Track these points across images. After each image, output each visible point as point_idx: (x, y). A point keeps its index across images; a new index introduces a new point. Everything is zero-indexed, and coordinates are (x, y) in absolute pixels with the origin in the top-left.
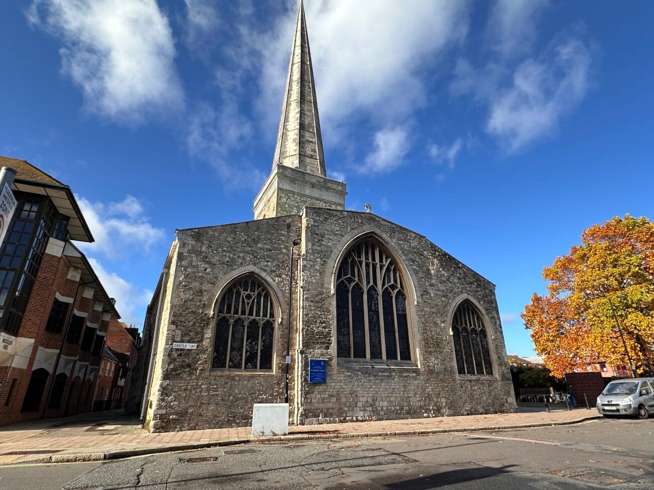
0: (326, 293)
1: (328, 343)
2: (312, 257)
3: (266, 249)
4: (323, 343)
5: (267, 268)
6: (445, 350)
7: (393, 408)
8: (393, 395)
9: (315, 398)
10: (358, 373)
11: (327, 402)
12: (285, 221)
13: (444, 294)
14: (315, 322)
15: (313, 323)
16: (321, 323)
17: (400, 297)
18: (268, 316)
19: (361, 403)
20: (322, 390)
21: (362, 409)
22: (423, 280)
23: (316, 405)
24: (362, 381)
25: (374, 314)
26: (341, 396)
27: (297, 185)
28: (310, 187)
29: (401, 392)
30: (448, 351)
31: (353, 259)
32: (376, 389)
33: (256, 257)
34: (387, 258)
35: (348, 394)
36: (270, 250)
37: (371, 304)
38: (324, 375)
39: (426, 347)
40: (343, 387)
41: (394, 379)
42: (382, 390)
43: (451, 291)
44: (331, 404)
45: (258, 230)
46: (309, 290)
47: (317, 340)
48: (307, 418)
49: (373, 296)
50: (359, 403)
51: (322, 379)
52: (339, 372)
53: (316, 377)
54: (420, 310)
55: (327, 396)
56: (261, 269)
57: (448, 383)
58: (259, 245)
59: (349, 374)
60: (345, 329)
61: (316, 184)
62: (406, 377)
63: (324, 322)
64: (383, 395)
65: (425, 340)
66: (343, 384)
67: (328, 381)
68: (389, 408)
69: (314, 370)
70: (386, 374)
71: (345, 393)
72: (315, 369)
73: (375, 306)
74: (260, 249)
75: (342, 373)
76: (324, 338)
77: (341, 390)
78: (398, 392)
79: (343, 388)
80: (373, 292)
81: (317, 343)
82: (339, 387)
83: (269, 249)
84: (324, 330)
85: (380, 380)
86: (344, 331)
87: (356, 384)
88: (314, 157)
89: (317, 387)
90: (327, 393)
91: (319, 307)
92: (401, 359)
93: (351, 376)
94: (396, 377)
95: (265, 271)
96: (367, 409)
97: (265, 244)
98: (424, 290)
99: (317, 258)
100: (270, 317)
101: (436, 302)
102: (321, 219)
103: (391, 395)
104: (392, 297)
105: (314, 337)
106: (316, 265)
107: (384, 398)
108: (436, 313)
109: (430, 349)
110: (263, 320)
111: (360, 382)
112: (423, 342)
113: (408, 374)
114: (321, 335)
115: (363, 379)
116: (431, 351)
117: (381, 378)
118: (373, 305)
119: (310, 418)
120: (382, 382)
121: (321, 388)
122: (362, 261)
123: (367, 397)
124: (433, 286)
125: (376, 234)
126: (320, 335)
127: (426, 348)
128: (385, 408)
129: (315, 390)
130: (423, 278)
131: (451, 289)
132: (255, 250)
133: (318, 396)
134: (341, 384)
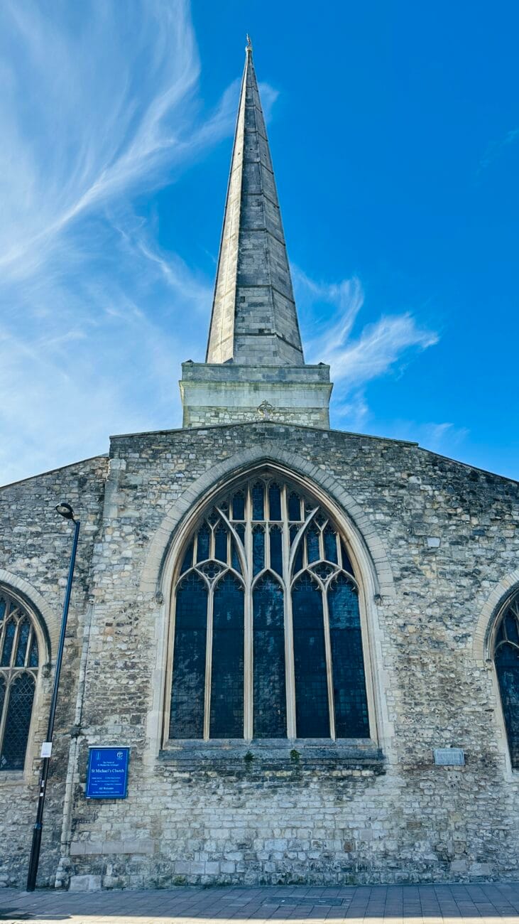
0: (144, 603)
1: (138, 710)
2: (117, 534)
3: (32, 533)
4: (127, 711)
5: (29, 570)
6: (466, 709)
7: (302, 857)
8: (304, 825)
9: (99, 831)
10: (209, 773)
11: (126, 840)
12: (76, 474)
13: (470, 569)
14: (111, 667)
15: (107, 669)
16: (126, 666)
17: (345, 589)
18: (26, 664)
19: (213, 844)
20: (116, 814)
21: (214, 856)
22: (402, 542)
23: (99, 845)
24: (220, 792)
25: (269, 636)
26: (164, 826)
27: (223, 393)
28: (250, 391)
29: (327, 817)
30: (480, 709)
31: (223, 523)
32: (256, 811)
33: (9, 551)
34: (309, 507)
35: (180, 822)
36: (38, 534)
37: (263, 615)
38: (122, 781)
39: (405, 703)
40: (169, 806)
41: (307, 785)
42: (272, 811)
43: (492, 560)
44: (137, 845)
45: (17, 500)
46: (103, 602)
47: (114, 704)
48: (77, 873)
49: (272, 595)
50: (208, 843)
51: (116, 788)
52: (159, 773)
53: (102, 785)
54: (390, 614)
55: (127, 825)
56: (17, 573)
57: (477, 793)
58: (16, 530)
59: (186, 775)
60: (194, 675)
61: (263, 382)
62: (343, 779)
63: (134, 666)
64: (275, 824)
65: (402, 687)
66: (169, 799)
67: (131, 794)
68: (291, 855)
69: (98, 771)
70: (285, 774)
71: (174, 819)
72: (101, 768)
73: (273, 617)
74: (20, 535)
75: (167, 774)
76: (130, 699)
77: (165, 812)
78: (321, 817)
79: (168, 808)
80: (270, 586)
81: (114, 711)
82: (161, 807)
83: (37, 532)
84: (131, 682)
85: (270, 787)
86: (191, 680)
87: (202, 798)
88: (266, 332)
89: (104, 808)
90: (127, 820)
91: (123, 634)
92: (338, 736)
93: (190, 780)
94: (315, 779)
95: (24, 575)
96: (229, 857)
97: (30, 524)
98: (402, 566)
99: (130, 534)
100: (30, 665)
101: (442, 591)
102: (144, 456)
103: (298, 824)
104: (320, 592)
105: (108, 699)
106: (126, 549)
107: (277, 832)
108: (440, 619)
109: (418, 709)
110: (14, 672)
111: (215, 793)
112: (398, 693)
113: (349, 772)
114: (124, 694)
115: (221, 787)
116: (421, 714)
117: (271, 783)
118: (268, 615)
119: (84, 874)
120: (275, 792)
121: (116, 808)
122: (245, 524)
123: (231, 828)
124: (433, 553)
125: (275, 462)
126: (121, 694)
127: (407, 707)
128: (278, 856)
129: (100, 814)
130: (402, 538)
131: (490, 555)
132: (8, 539)
133: (107, 827)
134: (164, 799)
